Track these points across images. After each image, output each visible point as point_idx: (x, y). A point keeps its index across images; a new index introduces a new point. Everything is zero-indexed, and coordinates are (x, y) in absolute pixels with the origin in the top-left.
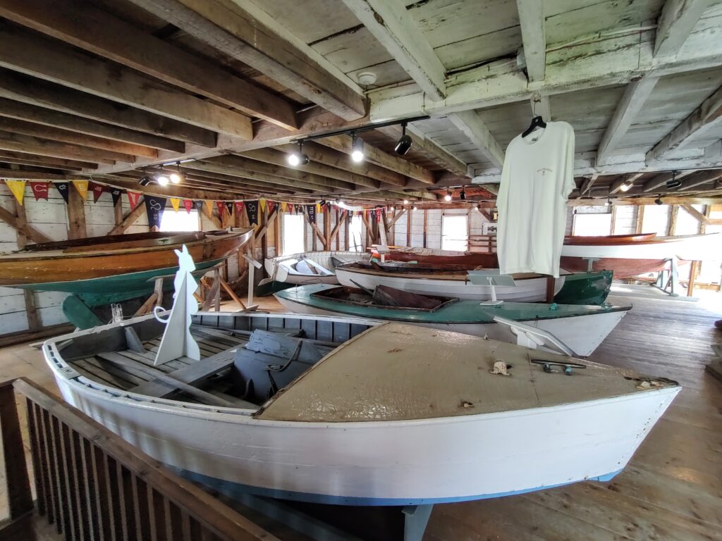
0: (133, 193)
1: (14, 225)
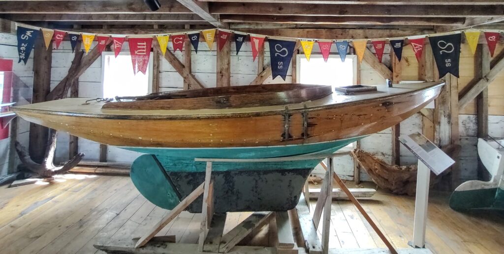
0: (256, 38)
1: (182, 74)
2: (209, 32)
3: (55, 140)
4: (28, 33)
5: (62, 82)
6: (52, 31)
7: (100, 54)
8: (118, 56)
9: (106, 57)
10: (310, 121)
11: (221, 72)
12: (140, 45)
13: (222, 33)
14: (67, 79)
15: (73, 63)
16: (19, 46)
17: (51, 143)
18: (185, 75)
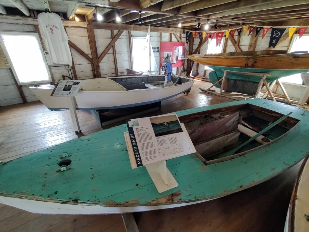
0: (266, 28)
1: (234, 46)
2: (245, 27)
3: (193, 68)
4: (189, 33)
5: (196, 50)
6: (195, 32)
7: (208, 39)
8: (213, 39)
9: (209, 40)
10: (255, 60)
11: (251, 45)
12: (219, 35)
13: (251, 27)
14: (197, 49)
15: (199, 43)
16: (187, 38)
17: (192, 69)
18: (236, 47)
